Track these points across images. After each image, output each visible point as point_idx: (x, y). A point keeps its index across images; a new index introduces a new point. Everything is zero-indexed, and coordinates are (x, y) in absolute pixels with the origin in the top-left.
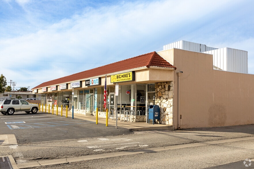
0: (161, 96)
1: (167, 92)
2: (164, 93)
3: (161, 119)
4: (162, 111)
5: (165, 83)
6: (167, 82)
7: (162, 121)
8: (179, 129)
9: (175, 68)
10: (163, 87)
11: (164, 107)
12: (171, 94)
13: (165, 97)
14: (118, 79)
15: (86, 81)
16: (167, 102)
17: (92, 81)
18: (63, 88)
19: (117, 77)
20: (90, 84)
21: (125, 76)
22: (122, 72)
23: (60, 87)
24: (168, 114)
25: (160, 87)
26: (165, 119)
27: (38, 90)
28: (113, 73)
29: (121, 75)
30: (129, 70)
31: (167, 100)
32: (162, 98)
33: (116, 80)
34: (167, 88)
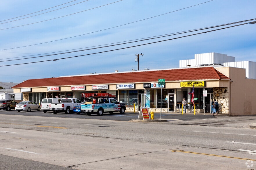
0: (219, 96)
1: (223, 94)
2: (221, 94)
3: (219, 111)
4: (220, 106)
5: (222, 88)
6: (223, 88)
7: (220, 111)
8: (231, 116)
9: (231, 79)
10: (220, 90)
11: (221, 103)
12: (227, 95)
13: (222, 97)
14: (189, 85)
15: (144, 84)
16: (224, 100)
17: (154, 85)
18: (102, 88)
19: (188, 84)
20: (151, 87)
21: (197, 83)
22: (193, 80)
23: (93, 87)
24: (224, 107)
25: (218, 90)
26: (223, 110)
27: (33, 89)
28: (183, 81)
29: (192, 82)
30: (201, 80)
31: (224, 98)
32: (219, 98)
33: (187, 86)
34: (223, 91)
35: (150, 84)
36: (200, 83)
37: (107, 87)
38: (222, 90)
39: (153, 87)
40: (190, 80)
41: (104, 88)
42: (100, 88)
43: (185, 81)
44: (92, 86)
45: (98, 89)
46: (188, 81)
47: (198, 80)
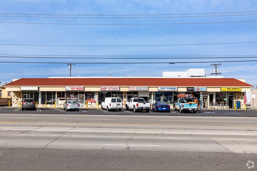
2: (240, 96)
5: (241, 92)
11: (240, 102)
15: (187, 88)
16: (242, 100)
17: (197, 88)
18: (141, 89)
19: (228, 89)
20: (195, 90)
21: (235, 89)
22: (232, 87)
23: (130, 89)
24: (242, 105)
25: (238, 94)
26: (241, 107)
27: (40, 88)
28: (224, 87)
29: (231, 88)
30: (238, 87)
31: (242, 99)
32: (239, 98)
33: (227, 90)
34: (242, 94)
35: (194, 88)
36: (238, 89)
37: (147, 89)
38: (240, 94)
39: (197, 90)
40: (230, 87)
41: (143, 89)
42: (139, 89)
43: (225, 87)
44: (129, 87)
45: (136, 90)
46: (228, 87)
47: (236, 87)
